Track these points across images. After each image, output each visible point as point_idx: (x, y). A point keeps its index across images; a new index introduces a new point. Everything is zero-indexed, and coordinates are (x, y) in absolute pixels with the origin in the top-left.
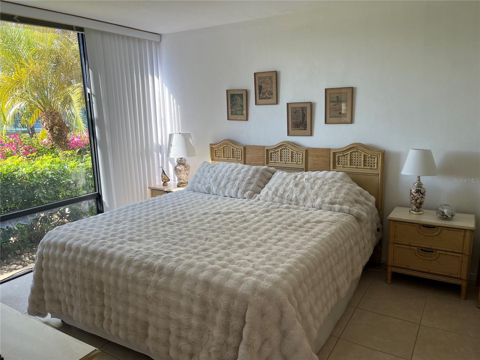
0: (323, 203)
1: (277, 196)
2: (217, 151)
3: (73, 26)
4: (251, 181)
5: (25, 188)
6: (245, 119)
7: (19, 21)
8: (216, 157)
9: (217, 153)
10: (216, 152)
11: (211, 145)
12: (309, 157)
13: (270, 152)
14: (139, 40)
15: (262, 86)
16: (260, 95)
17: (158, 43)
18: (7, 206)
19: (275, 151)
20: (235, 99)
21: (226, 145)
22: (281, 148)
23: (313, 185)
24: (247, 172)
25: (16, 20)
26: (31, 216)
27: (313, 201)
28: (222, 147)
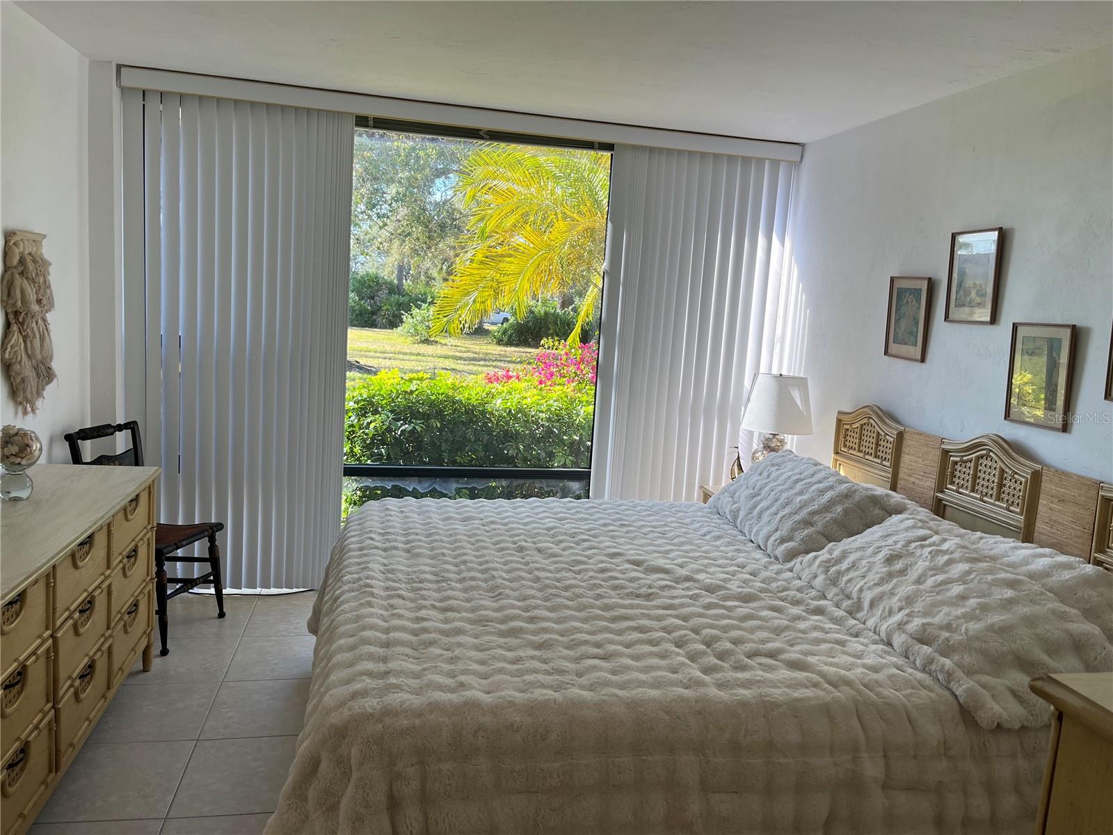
0: (898, 629)
1: (826, 574)
2: (849, 433)
3: (593, 142)
4: (814, 519)
5: (494, 434)
6: (919, 357)
7: (488, 137)
8: (845, 446)
9: (848, 438)
10: (846, 435)
11: (839, 413)
12: (1042, 496)
13: (951, 458)
14: (746, 160)
15: (967, 271)
16: (958, 295)
17: (797, 164)
18: (457, 458)
19: (964, 458)
20: (905, 301)
21: (866, 421)
22: (978, 453)
23: (931, 573)
24: (820, 491)
25: (484, 135)
26: (458, 482)
27: (887, 614)
28: (858, 425)
